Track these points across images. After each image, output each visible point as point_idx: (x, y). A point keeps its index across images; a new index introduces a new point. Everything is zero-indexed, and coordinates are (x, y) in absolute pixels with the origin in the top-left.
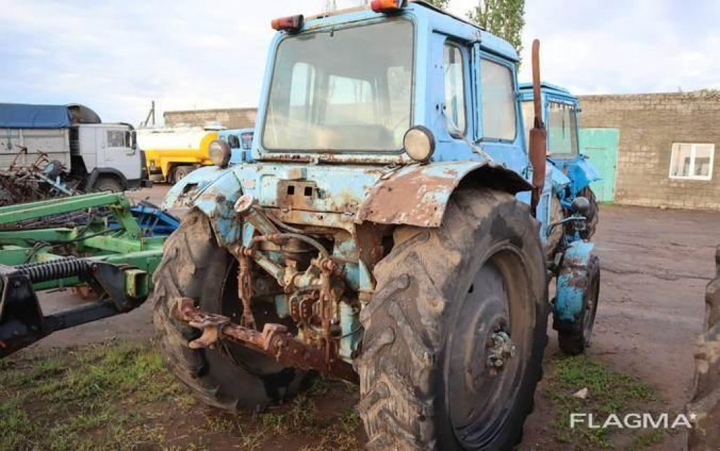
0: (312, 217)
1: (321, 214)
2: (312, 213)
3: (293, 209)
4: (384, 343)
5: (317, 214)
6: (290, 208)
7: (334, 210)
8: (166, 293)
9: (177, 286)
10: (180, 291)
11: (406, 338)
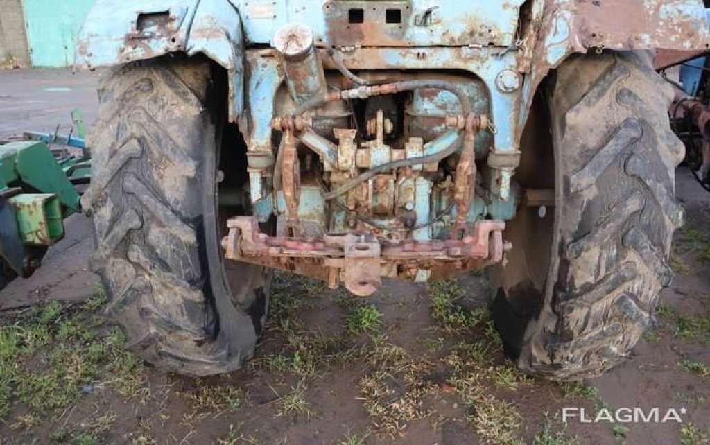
0: (404, 56)
1: (421, 51)
2: (403, 51)
3: (363, 47)
4: (631, 211)
5: (413, 50)
6: (358, 45)
7: (447, 42)
8: (142, 220)
9: (166, 204)
10: (173, 211)
11: (658, 198)
